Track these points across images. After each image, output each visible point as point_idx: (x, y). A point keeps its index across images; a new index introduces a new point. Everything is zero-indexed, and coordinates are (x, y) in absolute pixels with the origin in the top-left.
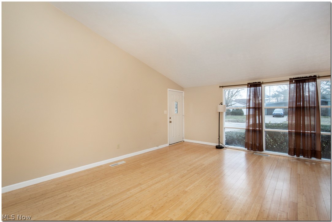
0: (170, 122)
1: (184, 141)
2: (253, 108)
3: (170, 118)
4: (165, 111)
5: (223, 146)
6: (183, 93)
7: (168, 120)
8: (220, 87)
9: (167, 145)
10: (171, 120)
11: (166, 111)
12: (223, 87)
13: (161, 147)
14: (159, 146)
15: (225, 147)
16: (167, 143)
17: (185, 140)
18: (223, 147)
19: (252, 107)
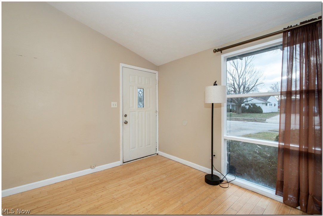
0: (126, 123)
1: (157, 154)
2: (301, 92)
3: (126, 116)
4: (112, 103)
5: (221, 178)
6: (157, 74)
7: (121, 120)
8: (216, 51)
9: (119, 163)
10: (126, 119)
11: (116, 103)
12: (221, 50)
13: (100, 168)
14: (96, 168)
15: (225, 179)
16: (119, 160)
17: (161, 153)
18: (221, 181)
19: (298, 88)
